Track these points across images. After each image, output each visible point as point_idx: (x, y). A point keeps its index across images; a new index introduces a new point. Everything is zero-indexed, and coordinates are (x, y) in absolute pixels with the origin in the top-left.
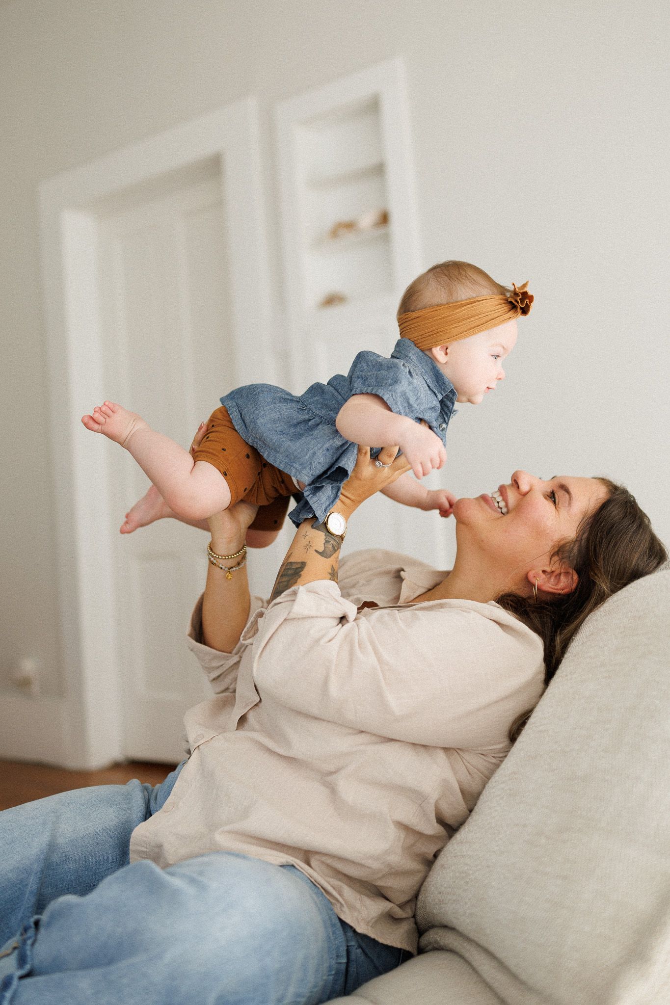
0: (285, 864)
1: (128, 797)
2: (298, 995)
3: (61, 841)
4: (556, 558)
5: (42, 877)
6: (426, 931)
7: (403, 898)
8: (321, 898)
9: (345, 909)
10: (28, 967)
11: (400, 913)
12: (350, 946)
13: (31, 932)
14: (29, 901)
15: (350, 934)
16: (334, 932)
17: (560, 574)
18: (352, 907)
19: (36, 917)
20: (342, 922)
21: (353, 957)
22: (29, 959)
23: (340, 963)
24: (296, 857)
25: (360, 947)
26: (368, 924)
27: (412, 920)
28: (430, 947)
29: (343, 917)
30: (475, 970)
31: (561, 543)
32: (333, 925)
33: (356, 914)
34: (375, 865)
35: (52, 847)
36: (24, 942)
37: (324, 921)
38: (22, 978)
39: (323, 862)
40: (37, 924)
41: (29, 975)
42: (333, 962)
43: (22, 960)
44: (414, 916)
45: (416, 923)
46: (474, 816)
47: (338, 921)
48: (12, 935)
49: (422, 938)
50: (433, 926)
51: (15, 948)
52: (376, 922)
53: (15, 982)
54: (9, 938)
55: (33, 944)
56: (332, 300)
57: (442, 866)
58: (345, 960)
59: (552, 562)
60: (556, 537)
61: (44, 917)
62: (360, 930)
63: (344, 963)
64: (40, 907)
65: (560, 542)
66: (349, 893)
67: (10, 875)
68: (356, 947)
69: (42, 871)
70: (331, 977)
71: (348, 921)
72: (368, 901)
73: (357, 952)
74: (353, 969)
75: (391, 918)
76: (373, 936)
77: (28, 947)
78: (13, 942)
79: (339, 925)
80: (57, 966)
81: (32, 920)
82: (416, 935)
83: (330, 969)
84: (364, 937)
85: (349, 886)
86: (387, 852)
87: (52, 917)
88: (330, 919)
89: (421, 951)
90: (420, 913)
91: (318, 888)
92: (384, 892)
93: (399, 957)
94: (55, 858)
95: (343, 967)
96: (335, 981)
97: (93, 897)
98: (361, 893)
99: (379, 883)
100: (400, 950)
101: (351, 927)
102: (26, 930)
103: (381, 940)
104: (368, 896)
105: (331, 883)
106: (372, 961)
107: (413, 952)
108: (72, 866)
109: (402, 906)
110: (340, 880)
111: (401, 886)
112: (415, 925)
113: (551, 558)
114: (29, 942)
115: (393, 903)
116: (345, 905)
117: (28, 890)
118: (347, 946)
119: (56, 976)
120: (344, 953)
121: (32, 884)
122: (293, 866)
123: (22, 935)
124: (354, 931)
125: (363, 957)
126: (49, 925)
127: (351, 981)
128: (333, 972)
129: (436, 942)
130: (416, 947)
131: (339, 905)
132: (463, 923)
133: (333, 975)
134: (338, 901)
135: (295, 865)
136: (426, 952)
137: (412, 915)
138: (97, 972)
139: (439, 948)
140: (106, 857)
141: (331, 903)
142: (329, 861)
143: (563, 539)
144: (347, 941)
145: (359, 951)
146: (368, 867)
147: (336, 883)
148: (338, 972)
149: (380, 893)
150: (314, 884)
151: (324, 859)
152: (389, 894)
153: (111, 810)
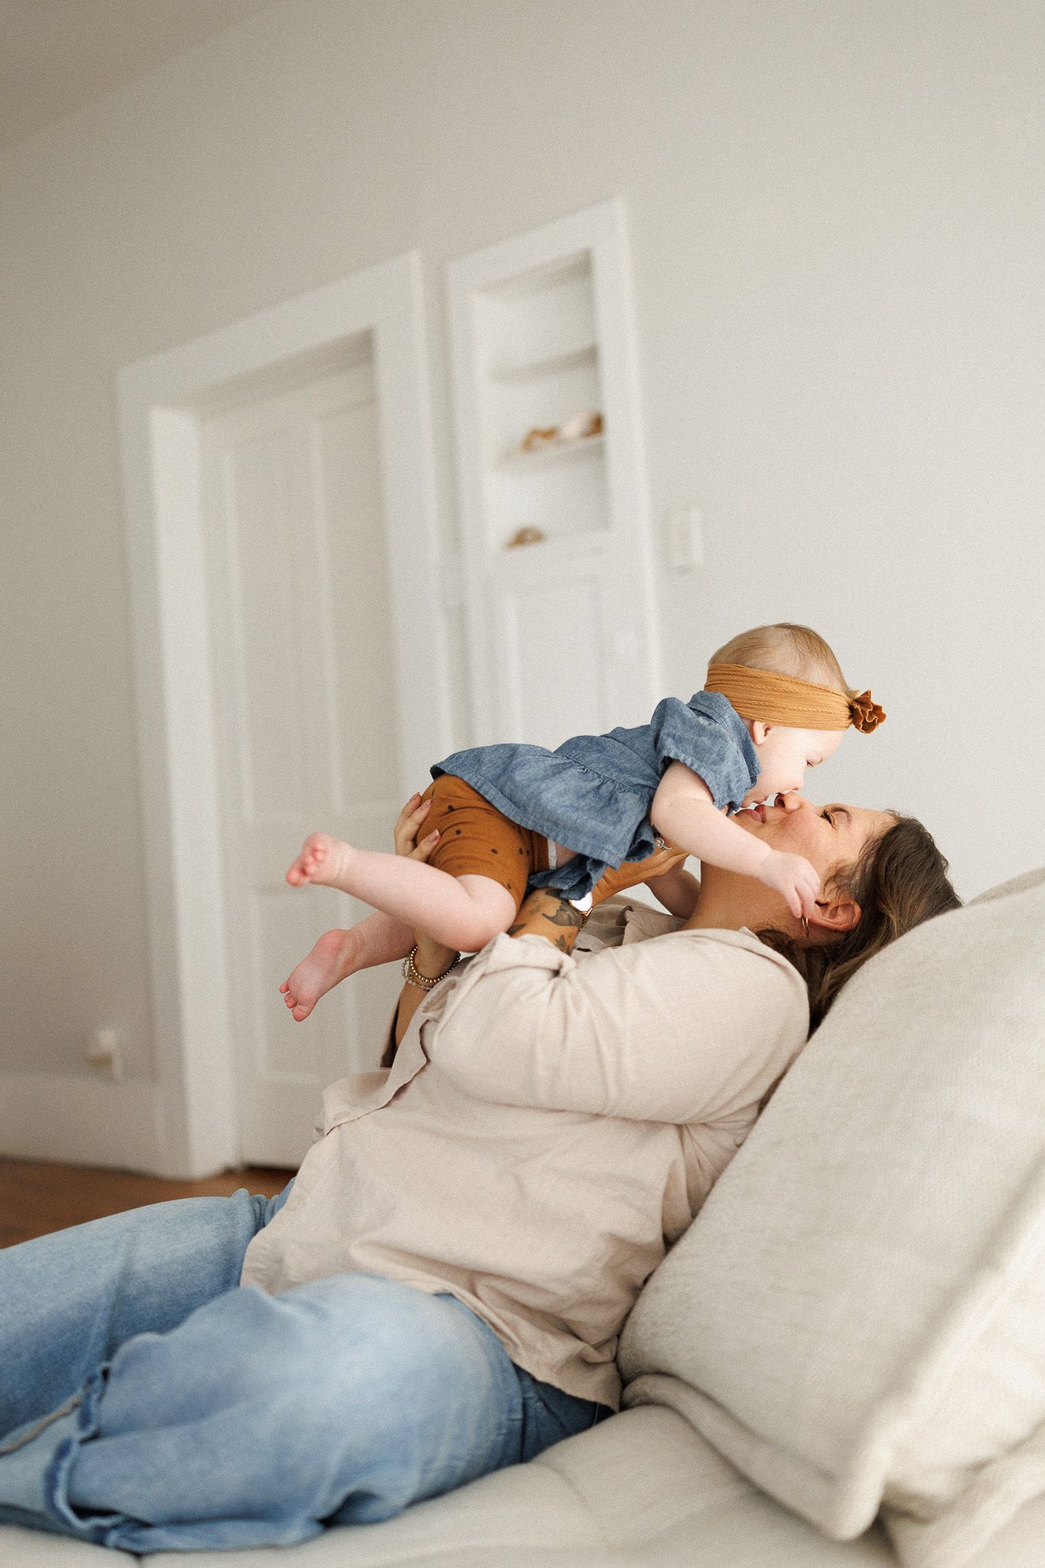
0: (441, 1291)
1: (231, 1212)
2: (453, 1458)
3: (139, 1267)
4: (832, 886)
5: (113, 1315)
6: (632, 1379)
7: (599, 1337)
8: (488, 1336)
9: (522, 1351)
10: (92, 1428)
11: (595, 1356)
12: (529, 1398)
13: (98, 1384)
14: (96, 1343)
15: (527, 1383)
16: (504, 1380)
17: (837, 908)
18: (530, 1348)
19: (105, 1365)
20: (518, 1369)
21: (531, 1412)
22: (93, 1419)
23: (513, 1420)
24: (457, 1284)
25: (541, 1399)
26: (551, 1370)
27: (613, 1365)
28: (637, 1401)
29: (518, 1362)
30: (694, 1428)
31: (840, 866)
32: (504, 1371)
33: (536, 1357)
34: (562, 1290)
35: (126, 1276)
36: (88, 1396)
37: (491, 1365)
38: (84, 1442)
39: (493, 1289)
40: (106, 1374)
41: (95, 1437)
42: (504, 1418)
43: (85, 1420)
44: (615, 1360)
45: (618, 1370)
46: (699, 1222)
47: (510, 1367)
48: (72, 1390)
49: (627, 1389)
50: (642, 1373)
51: (76, 1406)
52: (562, 1367)
53: (75, 1448)
54: (68, 1395)
55: (100, 1399)
56: (523, 538)
57: (657, 1290)
58: (519, 1416)
59: (827, 890)
60: (833, 858)
61: (115, 1364)
62: (540, 1377)
63: (519, 1420)
64: (110, 1352)
65: (838, 864)
66: (526, 1330)
67: (70, 1313)
68: (535, 1399)
69: (113, 1307)
70: (501, 1438)
71: (526, 1366)
72: (552, 1340)
73: (536, 1406)
74: (531, 1427)
75: (584, 1363)
76: (557, 1384)
77: (93, 1403)
78: (74, 1398)
79: (512, 1370)
80: (130, 1424)
81: (98, 1370)
82: (617, 1384)
83: (499, 1426)
84: (547, 1387)
85: (528, 1320)
86: (580, 1273)
87: (125, 1363)
88: (500, 1362)
89: (624, 1406)
90: (624, 1355)
91: (485, 1323)
92: (574, 1328)
93: (594, 1415)
94: (132, 1290)
95: (518, 1425)
96: (506, 1444)
97: (179, 1334)
98: (542, 1329)
99: (569, 1316)
100: (595, 1404)
101: (529, 1374)
102: (91, 1381)
103: (569, 1391)
104: (552, 1333)
105: (503, 1316)
106: (557, 1417)
107: (612, 1407)
108: (155, 1300)
109: (598, 1347)
110: (516, 1313)
111: (597, 1320)
112: (616, 1372)
113: (826, 885)
114: (95, 1396)
115: (587, 1342)
116: (520, 1345)
117: (94, 1331)
118: (524, 1399)
119: (128, 1439)
120: (519, 1407)
121: (100, 1324)
122: (451, 1295)
123: (85, 1387)
124: (534, 1380)
125: (545, 1413)
126: (121, 1372)
127: (528, 1446)
128: (504, 1431)
129: (646, 1394)
130: (618, 1400)
131: (511, 1345)
132: (680, 1364)
133: (503, 1435)
134: (510, 1339)
135: (454, 1293)
136: (632, 1407)
137: (613, 1358)
138: (182, 1430)
139: (648, 1402)
140: (201, 1289)
141: (502, 1343)
142: (500, 1285)
143: (842, 861)
144: (524, 1392)
145: (540, 1404)
146: (554, 1294)
147: (509, 1315)
148: (510, 1433)
149: (568, 1330)
150: (480, 1318)
151: (494, 1283)
152: (582, 1332)
153: (207, 1227)
